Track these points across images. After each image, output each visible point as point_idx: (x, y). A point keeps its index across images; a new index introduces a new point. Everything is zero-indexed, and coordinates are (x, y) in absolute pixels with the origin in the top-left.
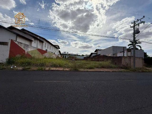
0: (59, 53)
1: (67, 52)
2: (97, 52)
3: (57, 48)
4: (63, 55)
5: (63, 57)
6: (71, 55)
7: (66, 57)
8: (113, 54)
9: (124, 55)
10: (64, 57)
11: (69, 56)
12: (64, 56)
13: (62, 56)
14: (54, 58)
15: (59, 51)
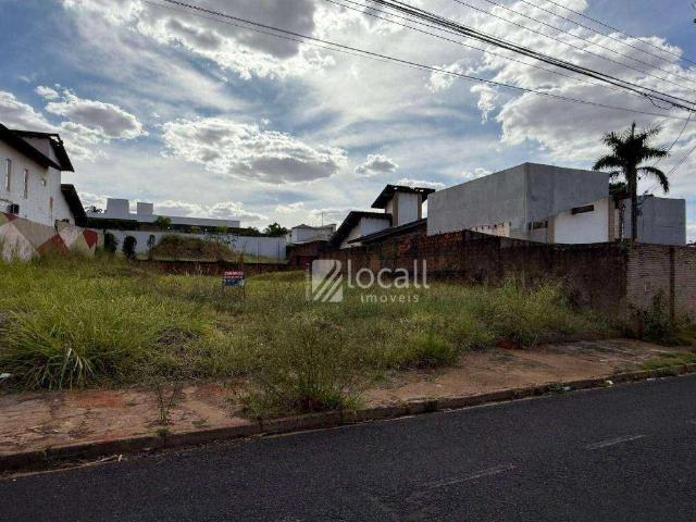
0: (62, 212)
1: (141, 206)
2: (396, 209)
3: (43, 163)
4: (105, 224)
5: (101, 240)
6: (178, 227)
7: (130, 242)
8: (527, 221)
9: (634, 235)
10: (120, 247)
11: (159, 235)
12: (120, 236)
13: (91, 239)
14: (16, 260)
15: (69, 193)
